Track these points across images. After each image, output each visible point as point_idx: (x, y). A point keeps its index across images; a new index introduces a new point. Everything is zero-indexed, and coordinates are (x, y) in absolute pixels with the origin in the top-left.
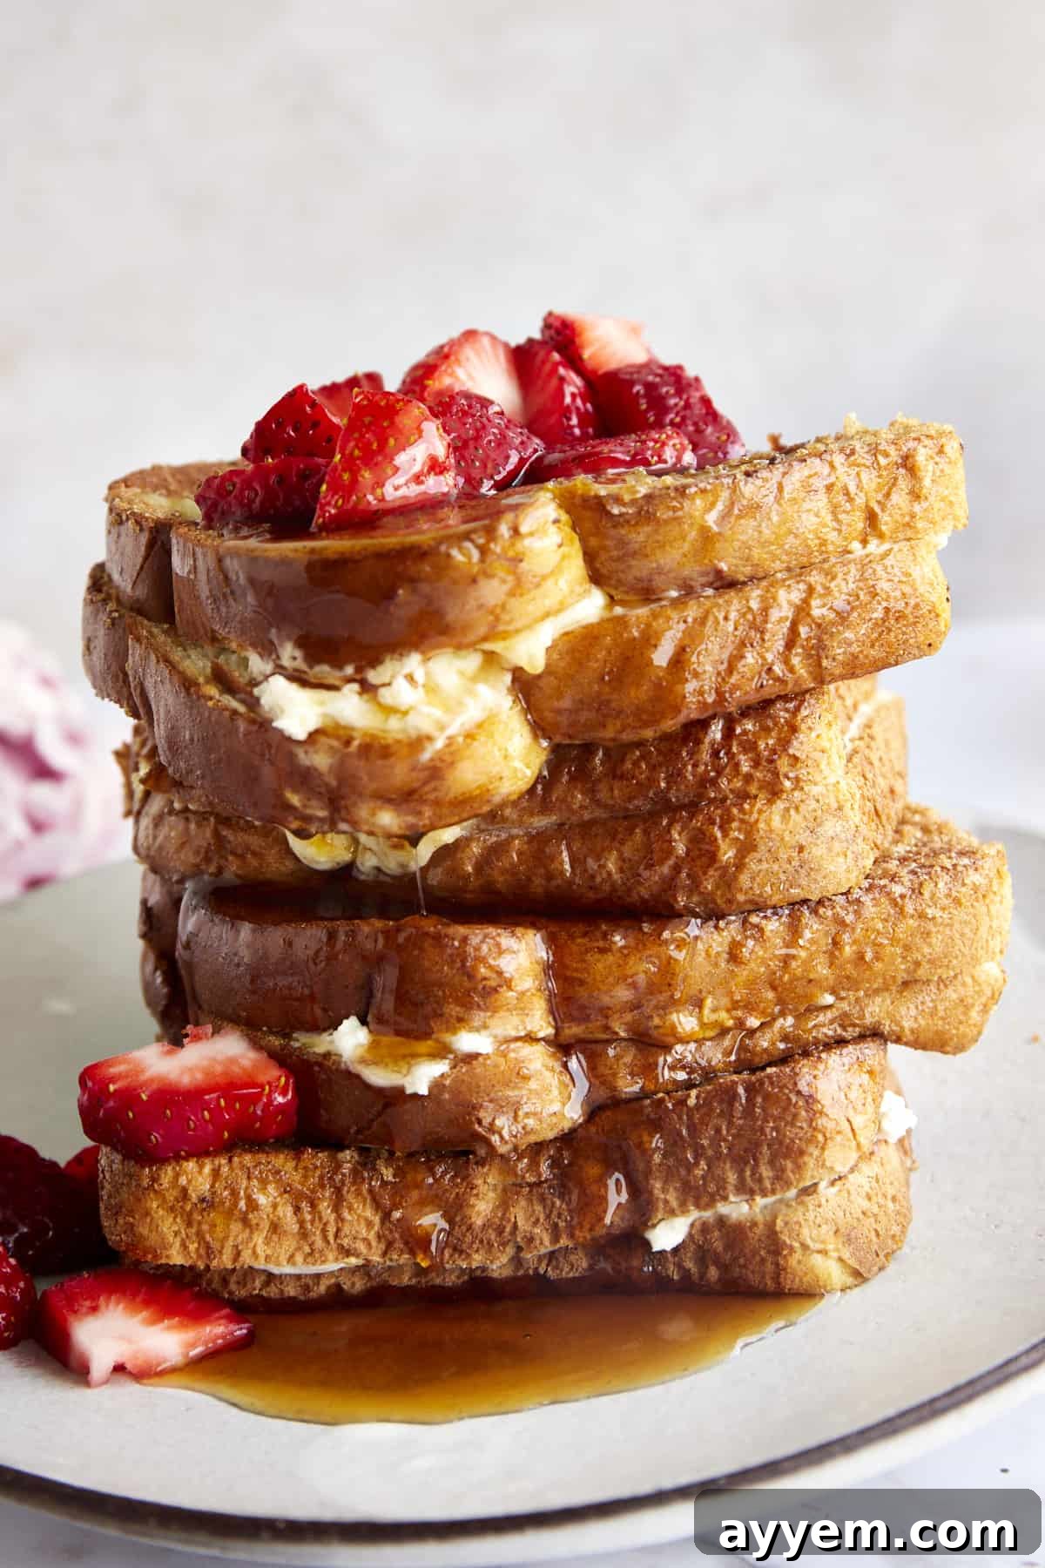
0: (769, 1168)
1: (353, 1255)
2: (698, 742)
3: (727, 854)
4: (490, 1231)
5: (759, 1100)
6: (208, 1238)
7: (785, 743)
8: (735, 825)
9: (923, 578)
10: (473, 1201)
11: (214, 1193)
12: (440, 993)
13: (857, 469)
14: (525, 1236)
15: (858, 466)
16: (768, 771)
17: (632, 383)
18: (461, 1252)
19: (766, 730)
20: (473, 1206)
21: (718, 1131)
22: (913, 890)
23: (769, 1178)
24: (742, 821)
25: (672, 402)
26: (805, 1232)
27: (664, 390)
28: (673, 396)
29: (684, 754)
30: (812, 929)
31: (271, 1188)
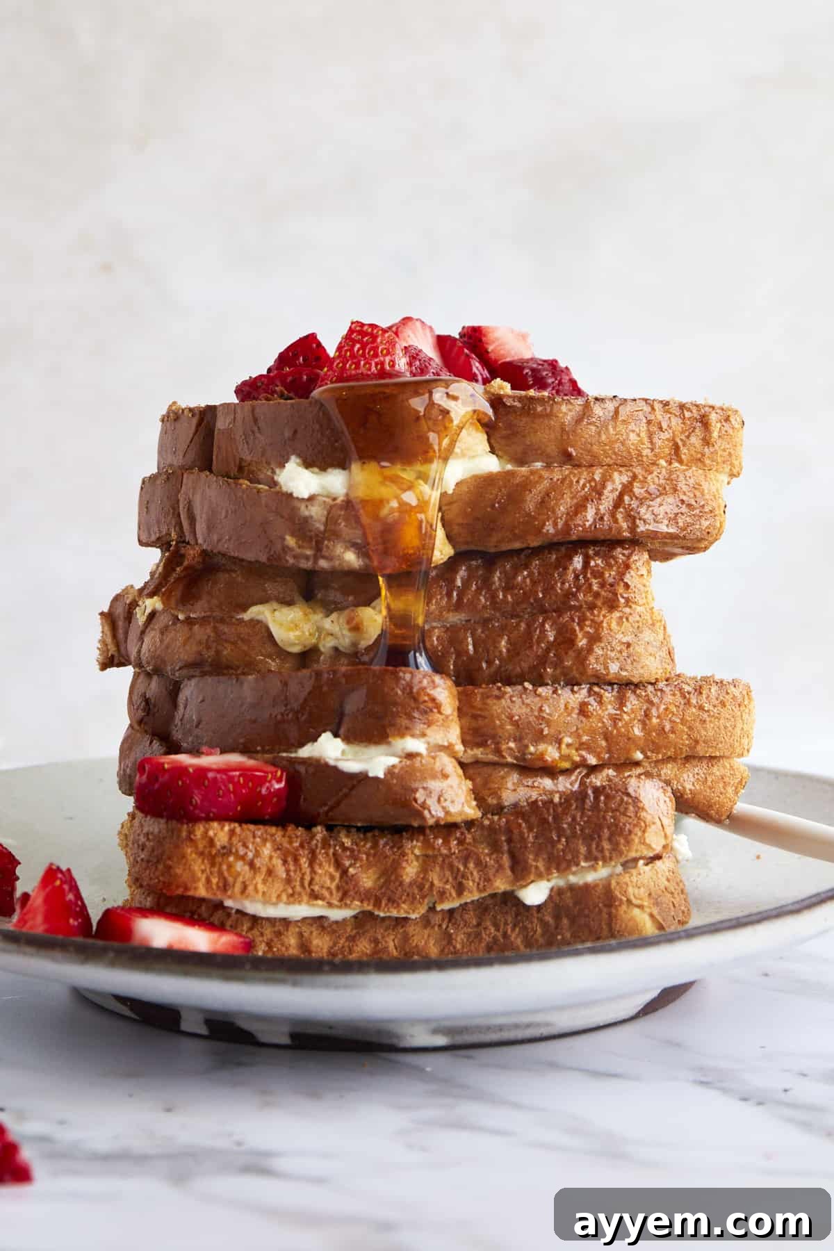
0: (608, 843)
1: (320, 899)
2: (566, 568)
3: (582, 642)
4: (414, 887)
5: (602, 798)
6: (226, 874)
7: (621, 575)
8: (588, 623)
9: (709, 490)
10: (404, 864)
11: (231, 844)
12: (394, 709)
13: (669, 415)
14: (439, 891)
15: (671, 413)
16: (610, 592)
17: (523, 368)
18: (394, 902)
19: (610, 566)
20: (404, 868)
21: (574, 819)
22: (696, 690)
23: (608, 850)
24: (592, 620)
25: (550, 381)
26: (630, 890)
27: (544, 373)
28: (551, 377)
29: (556, 575)
30: (632, 702)
31: (268, 845)
